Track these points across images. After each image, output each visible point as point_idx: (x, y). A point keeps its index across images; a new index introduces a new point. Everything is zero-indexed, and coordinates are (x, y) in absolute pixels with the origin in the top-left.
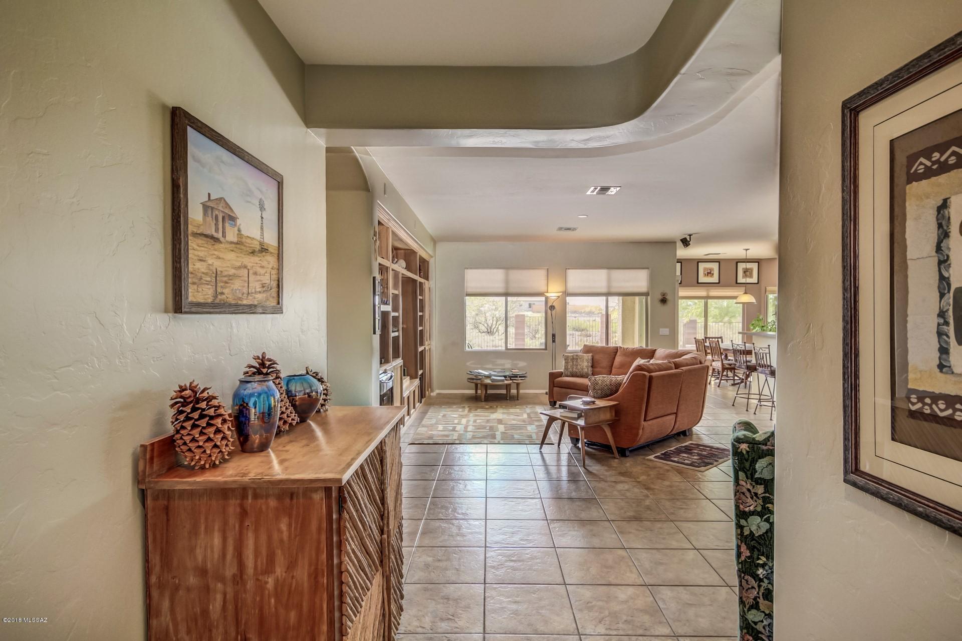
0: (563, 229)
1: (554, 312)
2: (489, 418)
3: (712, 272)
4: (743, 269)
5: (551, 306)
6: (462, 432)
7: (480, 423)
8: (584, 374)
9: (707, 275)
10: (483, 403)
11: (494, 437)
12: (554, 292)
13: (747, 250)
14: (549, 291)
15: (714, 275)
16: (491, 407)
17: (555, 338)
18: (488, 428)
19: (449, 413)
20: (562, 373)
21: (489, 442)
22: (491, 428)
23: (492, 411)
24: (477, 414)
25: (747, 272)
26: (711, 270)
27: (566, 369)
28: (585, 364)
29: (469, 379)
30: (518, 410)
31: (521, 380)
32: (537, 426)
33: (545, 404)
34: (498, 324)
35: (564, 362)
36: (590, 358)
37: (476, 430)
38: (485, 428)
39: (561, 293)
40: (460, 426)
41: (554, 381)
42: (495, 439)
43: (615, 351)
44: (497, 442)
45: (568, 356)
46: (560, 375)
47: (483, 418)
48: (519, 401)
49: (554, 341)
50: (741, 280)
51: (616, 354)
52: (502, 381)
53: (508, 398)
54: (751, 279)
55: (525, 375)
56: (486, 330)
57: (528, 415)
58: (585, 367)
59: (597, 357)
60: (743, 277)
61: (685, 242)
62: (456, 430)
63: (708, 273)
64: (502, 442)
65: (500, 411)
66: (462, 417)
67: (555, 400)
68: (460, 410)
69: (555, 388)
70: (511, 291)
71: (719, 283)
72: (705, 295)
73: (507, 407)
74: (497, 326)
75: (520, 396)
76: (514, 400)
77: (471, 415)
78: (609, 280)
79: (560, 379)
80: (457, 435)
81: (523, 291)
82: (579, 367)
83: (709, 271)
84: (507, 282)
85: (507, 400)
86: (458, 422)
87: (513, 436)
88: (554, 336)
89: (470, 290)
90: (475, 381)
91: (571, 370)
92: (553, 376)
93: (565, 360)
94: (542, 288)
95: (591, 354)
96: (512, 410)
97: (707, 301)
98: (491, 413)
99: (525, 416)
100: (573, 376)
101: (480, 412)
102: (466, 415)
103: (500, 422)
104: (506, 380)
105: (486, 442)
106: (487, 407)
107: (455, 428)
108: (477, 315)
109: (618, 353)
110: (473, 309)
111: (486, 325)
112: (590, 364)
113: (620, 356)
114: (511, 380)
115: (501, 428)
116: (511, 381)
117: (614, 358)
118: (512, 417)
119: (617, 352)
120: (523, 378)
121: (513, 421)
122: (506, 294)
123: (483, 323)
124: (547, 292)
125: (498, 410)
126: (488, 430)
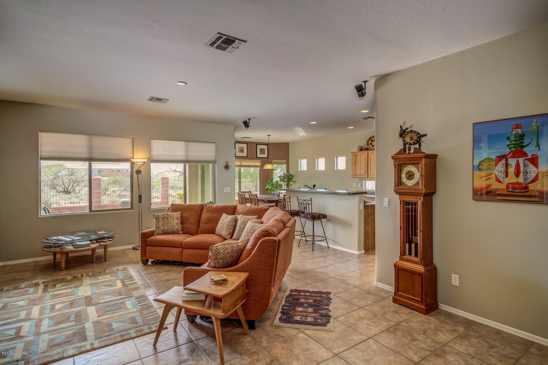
0: (154, 99)
1: (140, 176)
2: (72, 298)
3: (243, 150)
4: (260, 148)
5: (138, 171)
6: (32, 338)
7: (60, 309)
8: (175, 231)
9: (241, 152)
10: (64, 272)
11: (82, 336)
12: (139, 158)
13: (269, 136)
14: (135, 157)
15: (244, 151)
16: (74, 277)
17: (141, 199)
18: (73, 318)
19: (13, 299)
20: (154, 232)
21: (76, 351)
22: (78, 315)
23: (77, 283)
24: (56, 293)
25: (262, 151)
26: (243, 148)
27: (157, 227)
28: (176, 221)
29: (45, 247)
30: (109, 276)
31: (109, 241)
32: (137, 298)
33: (136, 263)
34: (74, 185)
35: (155, 221)
36: (179, 215)
37: (52, 328)
38: (67, 319)
39: (147, 160)
40: (29, 323)
41: (146, 241)
42: (86, 339)
43: (201, 208)
44: (89, 347)
45: (159, 216)
46: (152, 233)
47: (64, 299)
48: (107, 263)
49: (140, 201)
50: (259, 155)
51: (202, 211)
52: (88, 245)
53: (94, 261)
54: (264, 155)
55: (114, 236)
56: (63, 190)
57: (122, 281)
58: (175, 224)
59: (185, 214)
60: (260, 154)
61: (246, 124)
62: (21, 334)
63: (241, 150)
64: (97, 344)
65: (87, 281)
66: (32, 302)
67: (147, 259)
68: (31, 290)
69: (148, 248)
70: (95, 156)
71: (247, 157)
72: (239, 165)
73: (95, 275)
74: (74, 187)
75: (107, 257)
76: (101, 262)
77: (48, 295)
78: (187, 150)
79: (153, 238)
80: (22, 345)
81: (108, 157)
82: (170, 224)
83: (241, 149)
84: (90, 148)
85: (93, 263)
86: (27, 315)
87: (110, 325)
88: (140, 197)
89: (45, 154)
90: (53, 249)
91: (162, 228)
92: (145, 237)
93: (156, 219)
94: (129, 155)
95: (179, 213)
96: (102, 279)
97: (240, 169)
98: (75, 287)
99: (119, 284)
100: (164, 233)
101: (61, 290)
102: (40, 299)
103: (89, 301)
104: (92, 243)
105: (71, 352)
106: (69, 278)
107: (20, 330)
108: (55, 178)
109: (204, 210)
110: (51, 174)
111: (63, 187)
112: (179, 222)
113: (206, 212)
114: (97, 242)
115: (92, 311)
116: (98, 244)
117: (201, 214)
118: (104, 289)
119: (202, 210)
120: (111, 239)
121: (107, 297)
122: (90, 159)
123: (60, 185)
124: (133, 158)
125: (84, 281)
126: (73, 323)
